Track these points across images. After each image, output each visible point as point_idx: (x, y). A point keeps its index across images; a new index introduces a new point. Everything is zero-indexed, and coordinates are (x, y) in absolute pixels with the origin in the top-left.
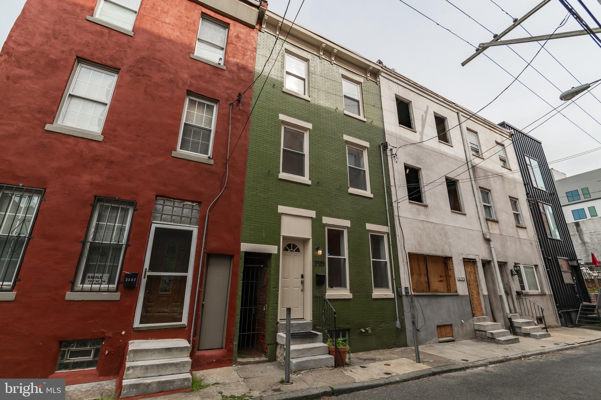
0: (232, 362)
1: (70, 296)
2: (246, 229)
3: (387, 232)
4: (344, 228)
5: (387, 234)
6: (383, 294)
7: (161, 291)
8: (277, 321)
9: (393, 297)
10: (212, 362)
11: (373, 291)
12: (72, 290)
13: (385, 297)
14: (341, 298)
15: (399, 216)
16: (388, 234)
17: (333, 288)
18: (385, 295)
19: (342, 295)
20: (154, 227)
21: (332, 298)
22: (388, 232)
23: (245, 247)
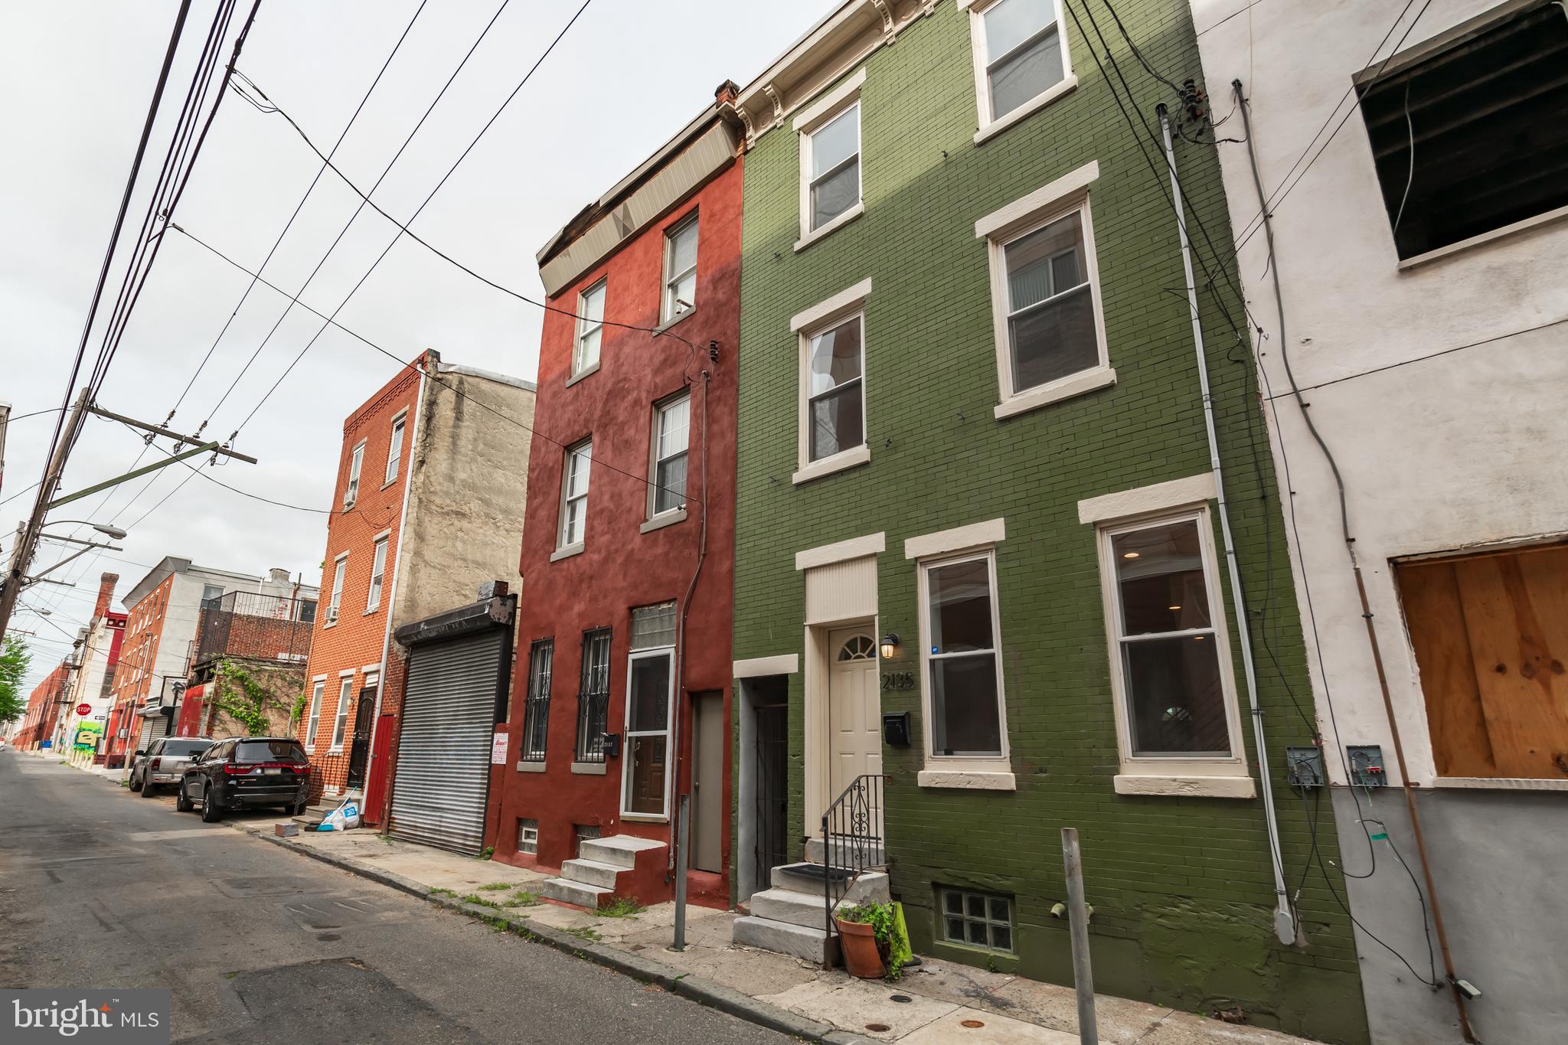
0: (728, 904)
1: (576, 768)
2: (741, 632)
3: (1206, 501)
4: (986, 551)
5: (1210, 507)
6: (1175, 780)
7: (654, 762)
8: (804, 833)
9: (1248, 791)
10: (701, 895)
11: (1124, 767)
12: (576, 761)
13: (1187, 792)
14: (968, 786)
15: (1299, 387)
16: (1213, 504)
17: (952, 754)
18: (1189, 783)
19: (971, 778)
20: (631, 657)
21: (937, 786)
22: (1210, 496)
23: (743, 668)
